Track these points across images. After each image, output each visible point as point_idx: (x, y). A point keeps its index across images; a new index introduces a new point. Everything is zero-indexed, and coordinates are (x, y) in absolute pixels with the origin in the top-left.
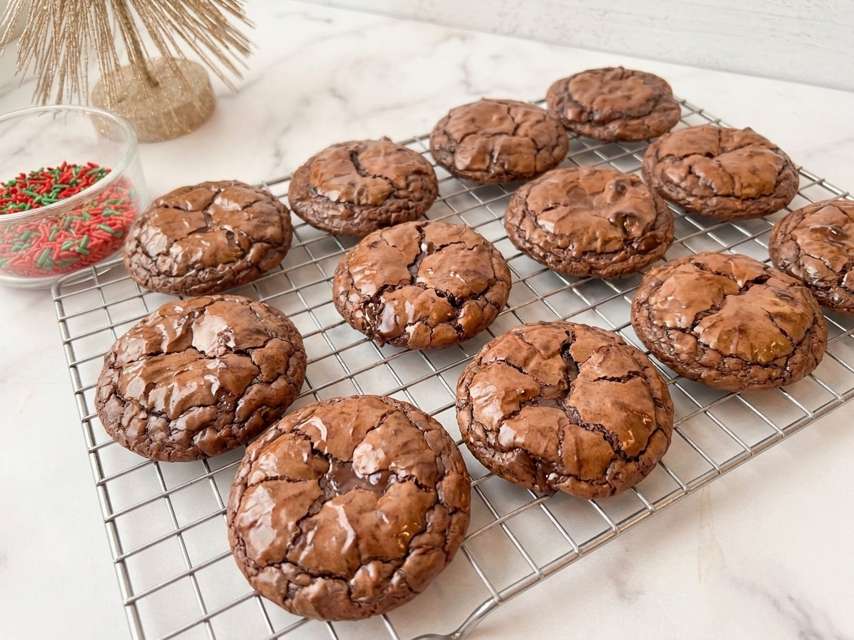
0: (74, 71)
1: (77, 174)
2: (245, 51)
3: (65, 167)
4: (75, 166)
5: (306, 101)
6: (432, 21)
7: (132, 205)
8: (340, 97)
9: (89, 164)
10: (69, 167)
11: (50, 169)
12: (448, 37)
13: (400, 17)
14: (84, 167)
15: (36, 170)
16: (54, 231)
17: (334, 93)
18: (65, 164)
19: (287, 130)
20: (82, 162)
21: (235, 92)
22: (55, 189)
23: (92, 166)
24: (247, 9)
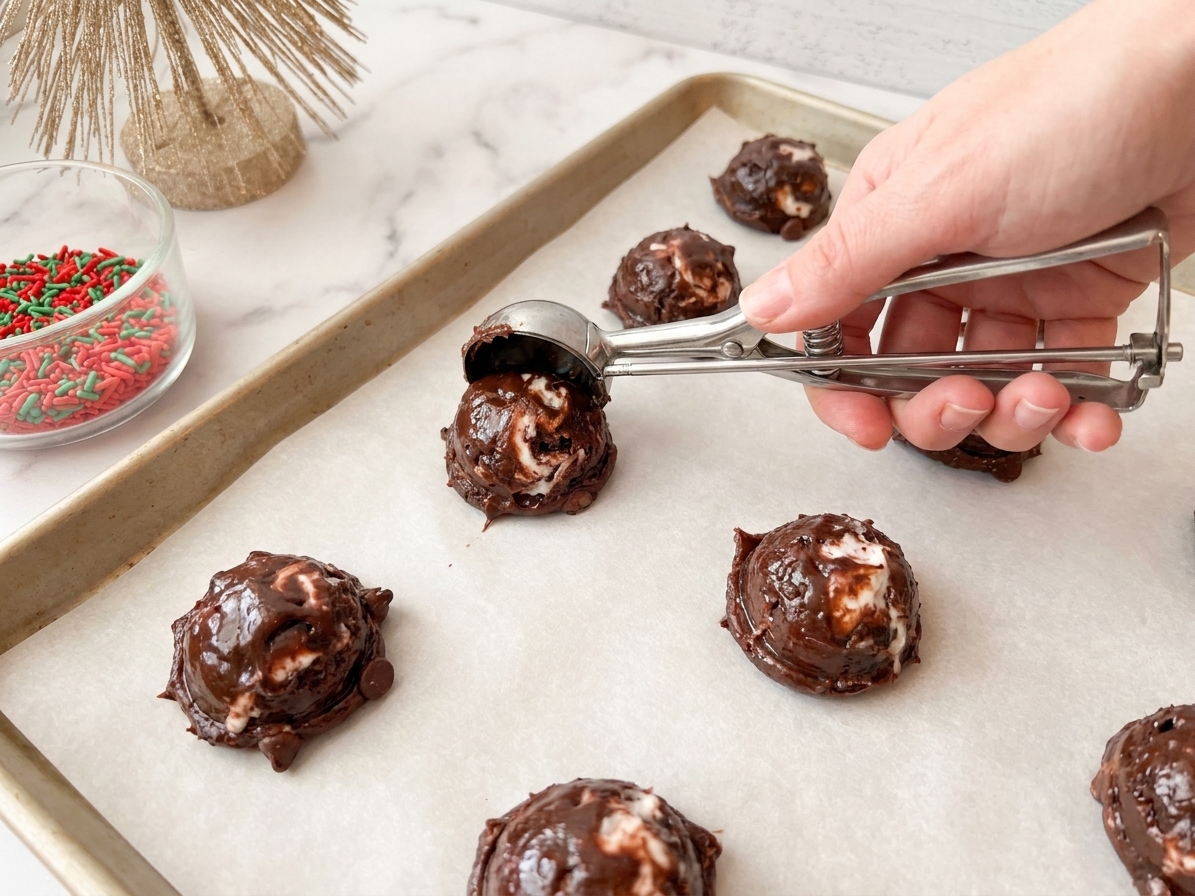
0: (93, 104)
1: (83, 266)
2: (349, 74)
3: (65, 255)
4: (79, 254)
5: (437, 151)
6: (624, 27)
7: (166, 320)
8: (487, 145)
9: (101, 250)
10: (72, 255)
11: (42, 258)
12: (648, 54)
13: (579, 19)
14: (94, 256)
15: (23, 258)
16: (46, 361)
17: (479, 138)
18: (65, 250)
19: (408, 196)
20: (91, 248)
21: (332, 136)
22: (50, 289)
23: (107, 254)
24: (355, 15)
